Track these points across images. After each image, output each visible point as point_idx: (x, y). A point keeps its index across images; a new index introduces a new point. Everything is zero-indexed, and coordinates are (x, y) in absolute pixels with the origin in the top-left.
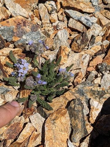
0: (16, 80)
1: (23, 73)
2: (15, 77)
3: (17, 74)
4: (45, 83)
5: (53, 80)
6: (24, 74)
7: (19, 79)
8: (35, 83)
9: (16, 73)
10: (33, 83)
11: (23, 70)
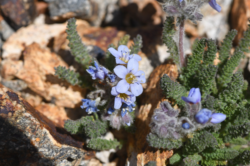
0: (104, 124)
1: (128, 93)
2: (97, 116)
3: (104, 102)
4: (220, 118)
5: (242, 107)
6: (134, 99)
7: (115, 120)
8: (184, 122)
9: (99, 99)
10: (180, 123)
11: (128, 86)
